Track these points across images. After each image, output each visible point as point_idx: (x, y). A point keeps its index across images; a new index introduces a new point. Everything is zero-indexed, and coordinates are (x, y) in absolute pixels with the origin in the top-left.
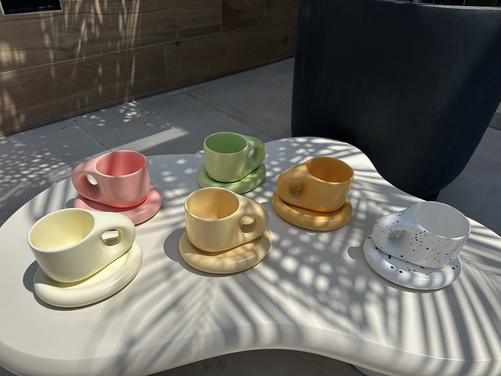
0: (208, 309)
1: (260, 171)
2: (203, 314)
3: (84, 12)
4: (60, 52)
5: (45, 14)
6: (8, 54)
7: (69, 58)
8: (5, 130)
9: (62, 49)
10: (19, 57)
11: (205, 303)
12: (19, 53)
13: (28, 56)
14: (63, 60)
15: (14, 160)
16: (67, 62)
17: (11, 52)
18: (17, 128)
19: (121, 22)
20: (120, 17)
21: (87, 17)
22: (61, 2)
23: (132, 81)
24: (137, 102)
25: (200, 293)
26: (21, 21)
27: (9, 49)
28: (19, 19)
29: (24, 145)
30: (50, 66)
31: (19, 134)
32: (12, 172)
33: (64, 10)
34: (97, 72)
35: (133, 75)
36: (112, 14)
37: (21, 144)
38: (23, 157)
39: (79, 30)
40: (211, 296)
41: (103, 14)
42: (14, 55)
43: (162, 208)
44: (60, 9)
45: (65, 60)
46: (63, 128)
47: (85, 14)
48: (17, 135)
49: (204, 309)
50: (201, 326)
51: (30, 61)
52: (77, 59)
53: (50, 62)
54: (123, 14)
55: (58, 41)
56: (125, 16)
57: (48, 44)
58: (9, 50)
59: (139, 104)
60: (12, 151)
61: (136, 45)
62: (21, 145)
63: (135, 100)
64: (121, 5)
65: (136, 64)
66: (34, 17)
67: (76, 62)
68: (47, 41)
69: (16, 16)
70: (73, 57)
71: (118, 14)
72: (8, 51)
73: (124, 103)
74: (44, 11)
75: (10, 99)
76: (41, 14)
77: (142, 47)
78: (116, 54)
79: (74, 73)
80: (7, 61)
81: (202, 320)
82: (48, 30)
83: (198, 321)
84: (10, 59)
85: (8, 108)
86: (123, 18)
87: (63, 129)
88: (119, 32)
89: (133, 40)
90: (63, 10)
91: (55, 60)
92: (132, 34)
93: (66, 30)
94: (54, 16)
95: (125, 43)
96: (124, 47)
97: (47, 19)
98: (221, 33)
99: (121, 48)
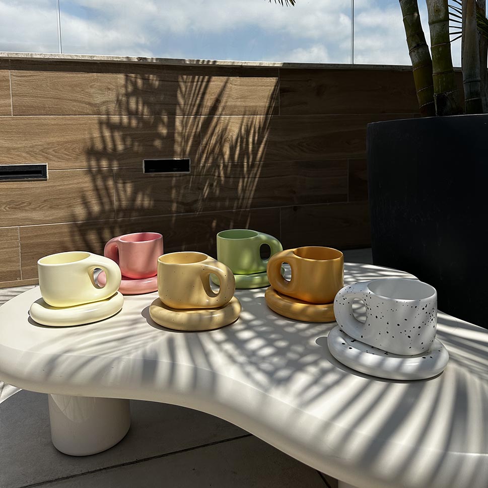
3: (209, 174)
5: (176, 174)
9: (182, 203)
14: (182, 213)
16: (185, 215)
19: (240, 184)
20: (241, 181)
21: (211, 179)
28: (154, 177)
30: (172, 217)
36: (233, 178)
39: (202, 189)
41: (226, 176)
44: (189, 171)
45: (184, 213)
47: (210, 176)
53: (172, 214)
54: (244, 178)
55: (182, 196)
56: (246, 180)
57: (174, 197)
61: (252, 206)
64: (243, 170)
66: (166, 176)
67: (197, 216)
68: (174, 195)
69: (153, 174)
70: (194, 211)
71: (239, 178)
76: (174, 174)
77: (257, 208)
78: (232, 212)
82: (178, 187)
86: (243, 182)
88: (237, 193)
89: (250, 201)
90: (191, 172)
91: (177, 212)
92: (250, 196)
93: (190, 188)
94: (183, 176)
95: (242, 203)
96: (241, 207)
97: (178, 178)
98: (348, 202)
99: (237, 208)
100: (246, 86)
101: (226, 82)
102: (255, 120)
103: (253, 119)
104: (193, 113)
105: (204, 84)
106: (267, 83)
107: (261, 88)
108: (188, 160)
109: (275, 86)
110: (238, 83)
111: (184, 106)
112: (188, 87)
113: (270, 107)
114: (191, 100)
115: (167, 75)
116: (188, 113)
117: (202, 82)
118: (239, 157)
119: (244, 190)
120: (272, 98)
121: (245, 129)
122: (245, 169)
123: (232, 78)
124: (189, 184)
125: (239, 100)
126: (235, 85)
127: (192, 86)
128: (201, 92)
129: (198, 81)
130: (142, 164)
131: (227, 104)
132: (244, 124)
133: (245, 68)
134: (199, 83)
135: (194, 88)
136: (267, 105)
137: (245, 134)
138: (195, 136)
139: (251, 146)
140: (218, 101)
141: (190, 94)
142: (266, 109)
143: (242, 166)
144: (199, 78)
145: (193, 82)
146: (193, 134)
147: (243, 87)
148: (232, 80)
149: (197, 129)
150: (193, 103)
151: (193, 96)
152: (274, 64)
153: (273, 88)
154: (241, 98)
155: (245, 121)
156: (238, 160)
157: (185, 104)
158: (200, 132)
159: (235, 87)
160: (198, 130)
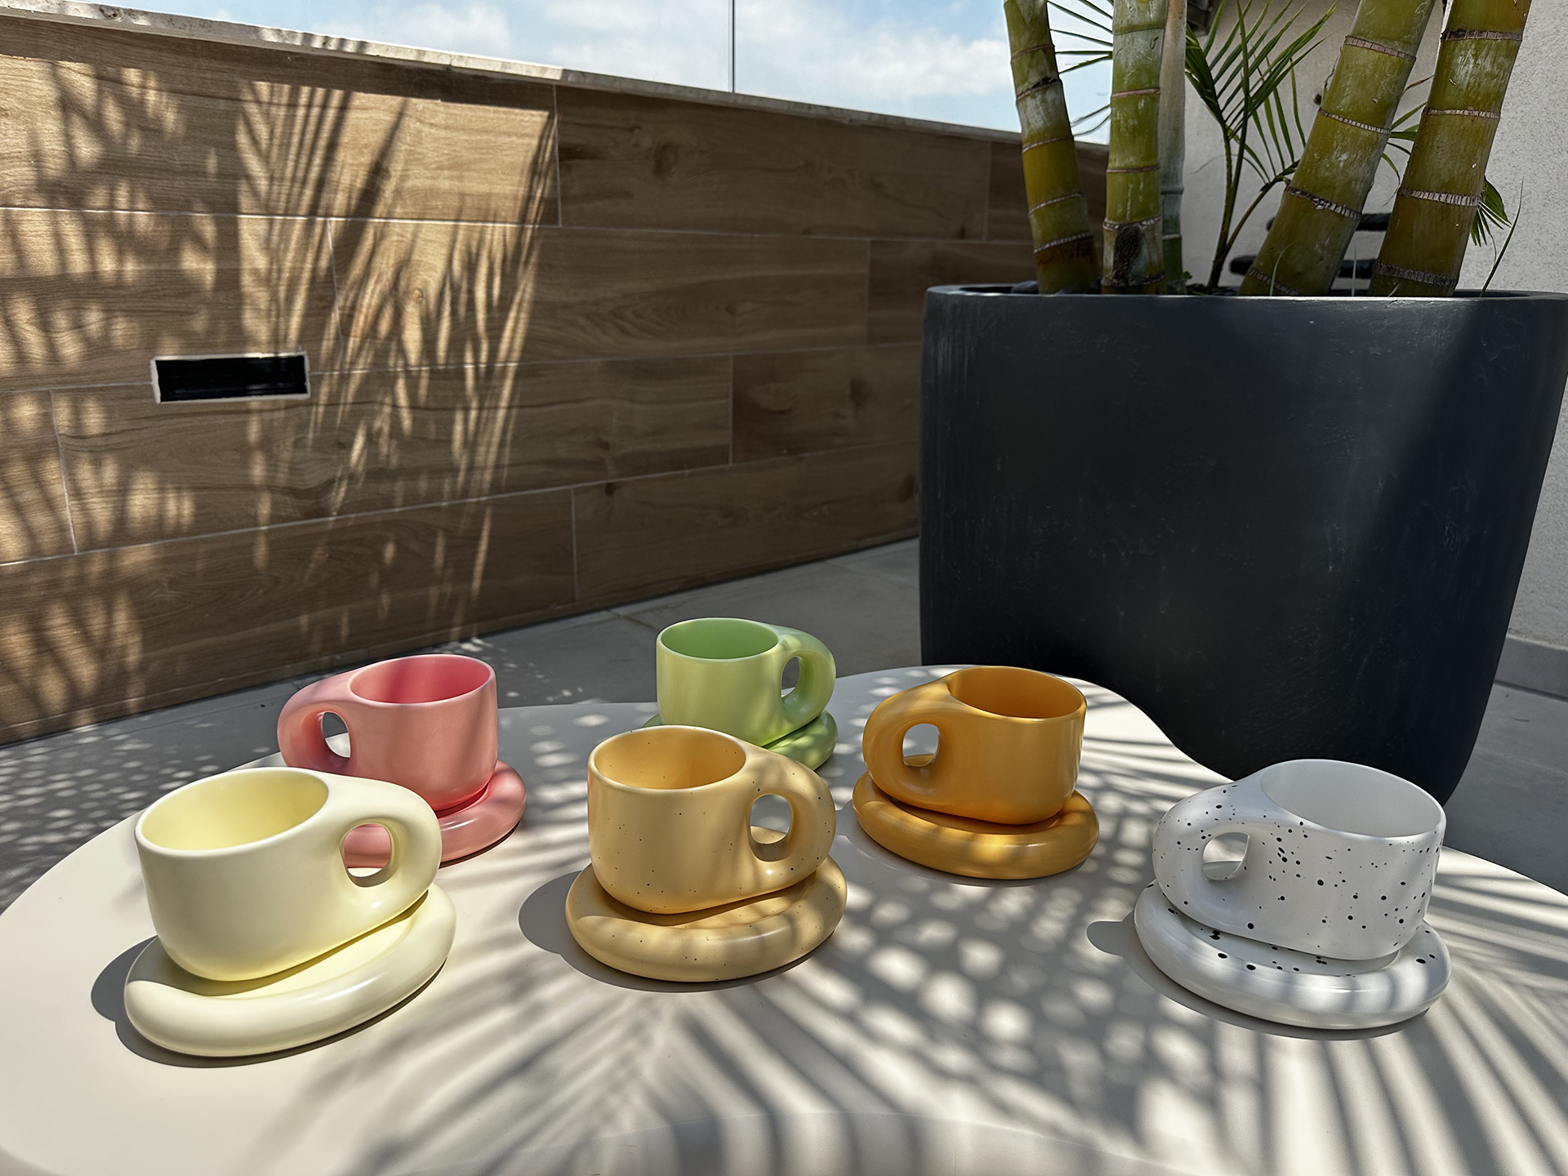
0: (634, 1074)
1: (820, 730)
2: (616, 1087)
3: (365, 401)
4: (287, 498)
5: (264, 402)
6: (149, 498)
7: (308, 515)
8: (99, 707)
9: (292, 492)
10: (179, 508)
11: (626, 1060)
12: (179, 499)
13: (199, 506)
14: (292, 520)
15: (108, 785)
16: (303, 525)
17: (158, 493)
18: (132, 701)
19: (458, 428)
20: (459, 416)
21: (373, 415)
22: (311, 377)
23: (476, 584)
24: (486, 642)
25: (614, 1034)
26: (199, 418)
27: (155, 487)
28: (195, 414)
29: (146, 746)
30: (254, 534)
31: (135, 719)
32: (99, 814)
33: (315, 394)
34: (379, 554)
35: (479, 568)
36: (436, 409)
37: (136, 744)
38: (136, 778)
39: (348, 446)
40: (646, 1042)
41: (413, 407)
42: (164, 504)
43: (523, 825)
44: (304, 391)
45: (298, 520)
46: (263, 706)
47: (369, 407)
48: (129, 723)
49: (621, 1074)
50: (609, 1118)
51: (204, 519)
52: (331, 519)
53: (257, 524)
54: (467, 409)
55: (286, 470)
56: (473, 414)
57: (260, 476)
58: (155, 489)
59: (489, 645)
60: (108, 762)
61: (495, 488)
62: (138, 746)
63: (479, 637)
64: (463, 388)
65: (491, 537)
66: (233, 408)
67: (330, 527)
68: (258, 471)
69: (188, 405)
70: (323, 512)
71: (454, 409)
72: (149, 492)
73: (447, 642)
74: (261, 395)
75: (131, 619)
76: (255, 403)
77: (514, 494)
78: (439, 509)
79: (319, 553)
80: (144, 517)
81: (614, 1101)
82: (267, 443)
83: (599, 1104)
84: (153, 512)
85: (119, 644)
86: (466, 421)
87: (263, 708)
88: (451, 453)
89: (488, 476)
90: (312, 395)
91: (274, 518)
92: (486, 459)
93: (310, 443)
94: (286, 408)
95: (467, 482)
96: (465, 493)
97: (266, 415)
98: (730, 465)
99: (453, 494)
100: (464, 130)
101: (401, 115)
102: (488, 237)
103: (482, 231)
104: (304, 208)
105: (331, 114)
106: (524, 128)
107: (508, 139)
108: (301, 359)
109: (541, 138)
110: (440, 119)
111: (271, 185)
112: (280, 122)
113: (529, 198)
114: (291, 164)
115: (208, 75)
116: (287, 209)
117: (324, 106)
118: (449, 350)
119: (471, 444)
120: (535, 170)
121: (462, 261)
122: (470, 382)
123: (418, 104)
124: (308, 432)
125: (446, 173)
126: (432, 125)
127: (290, 120)
128: (322, 142)
129: (309, 106)
130: (149, 373)
131: (409, 184)
132: (458, 246)
133: (460, 74)
134: (315, 111)
135: (297, 129)
136: (522, 191)
137: (462, 277)
138: (313, 281)
139: (481, 316)
140: (378, 171)
141: (289, 145)
142: (519, 204)
143: (461, 374)
144: (312, 95)
145: (292, 105)
146: (306, 275)
147: (455, 134)
148: (420, 108)
149: (317, 259)
150: (300, 174)
151: (299, 154)
152: (544, 69)
153: (535, 142)
154: (450, 168)
155: (460, 237)
156: (448, 357)
157: (271, 179)
158: (329, 269)
159: (433, 131)
160: (324, 263)
